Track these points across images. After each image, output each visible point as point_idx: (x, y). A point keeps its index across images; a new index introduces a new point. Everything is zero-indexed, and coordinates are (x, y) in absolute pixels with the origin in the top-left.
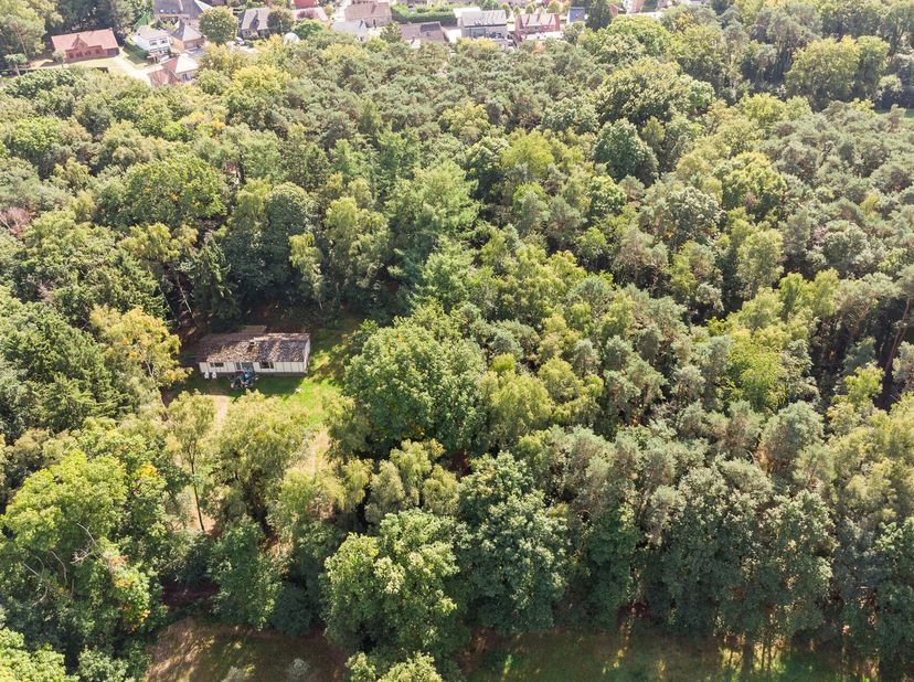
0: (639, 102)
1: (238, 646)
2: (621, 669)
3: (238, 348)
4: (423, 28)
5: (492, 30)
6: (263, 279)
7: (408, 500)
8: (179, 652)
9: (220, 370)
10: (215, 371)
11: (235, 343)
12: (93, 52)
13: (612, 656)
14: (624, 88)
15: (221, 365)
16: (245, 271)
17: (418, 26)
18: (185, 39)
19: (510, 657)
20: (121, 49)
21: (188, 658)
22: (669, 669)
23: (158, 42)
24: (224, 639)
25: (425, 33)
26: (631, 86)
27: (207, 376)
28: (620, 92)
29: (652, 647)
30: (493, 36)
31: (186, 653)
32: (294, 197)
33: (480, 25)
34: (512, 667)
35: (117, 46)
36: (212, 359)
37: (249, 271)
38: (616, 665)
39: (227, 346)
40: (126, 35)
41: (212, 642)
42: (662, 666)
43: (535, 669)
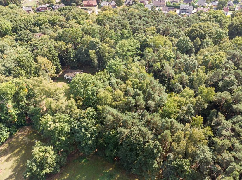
0: (197, 33)
1: (35, 135)
2: (108, 172)
3: (72, 73)
4: (169, 8)
5: (188, 11)
6: (84, 59)
7: (66, 112)
8: (24, 132)
9: (68, 77)
10: (67, 77)
11: (72, 72)
12: (91, 5)
13: (109, 168)
14: (195, 29)
15: (68, 76)
16: (79, 56)
17: (168, 8)
18: (111, 4)
19: (85, 159)
20: (97, 6)
21: (25, 133)
22: (120, 178)
23: (105, 4)
24: (34, 132)
25: (169, 10)
26: (197, 28)
27: (65, 78)
28: (193, 29)
29: (119, 171)
30: (188, 13)
31: (25, 132)
32: (95, 41)
33: (184, 9)
34: (84, 162)
35: (97, 4)
36: (66, 74)
37: (81, 57)
38: (108, 171)
39: (71, 72)
40: (100, 2)
41: (31, 132)
42: (118, 176)
43: (89, 164)
